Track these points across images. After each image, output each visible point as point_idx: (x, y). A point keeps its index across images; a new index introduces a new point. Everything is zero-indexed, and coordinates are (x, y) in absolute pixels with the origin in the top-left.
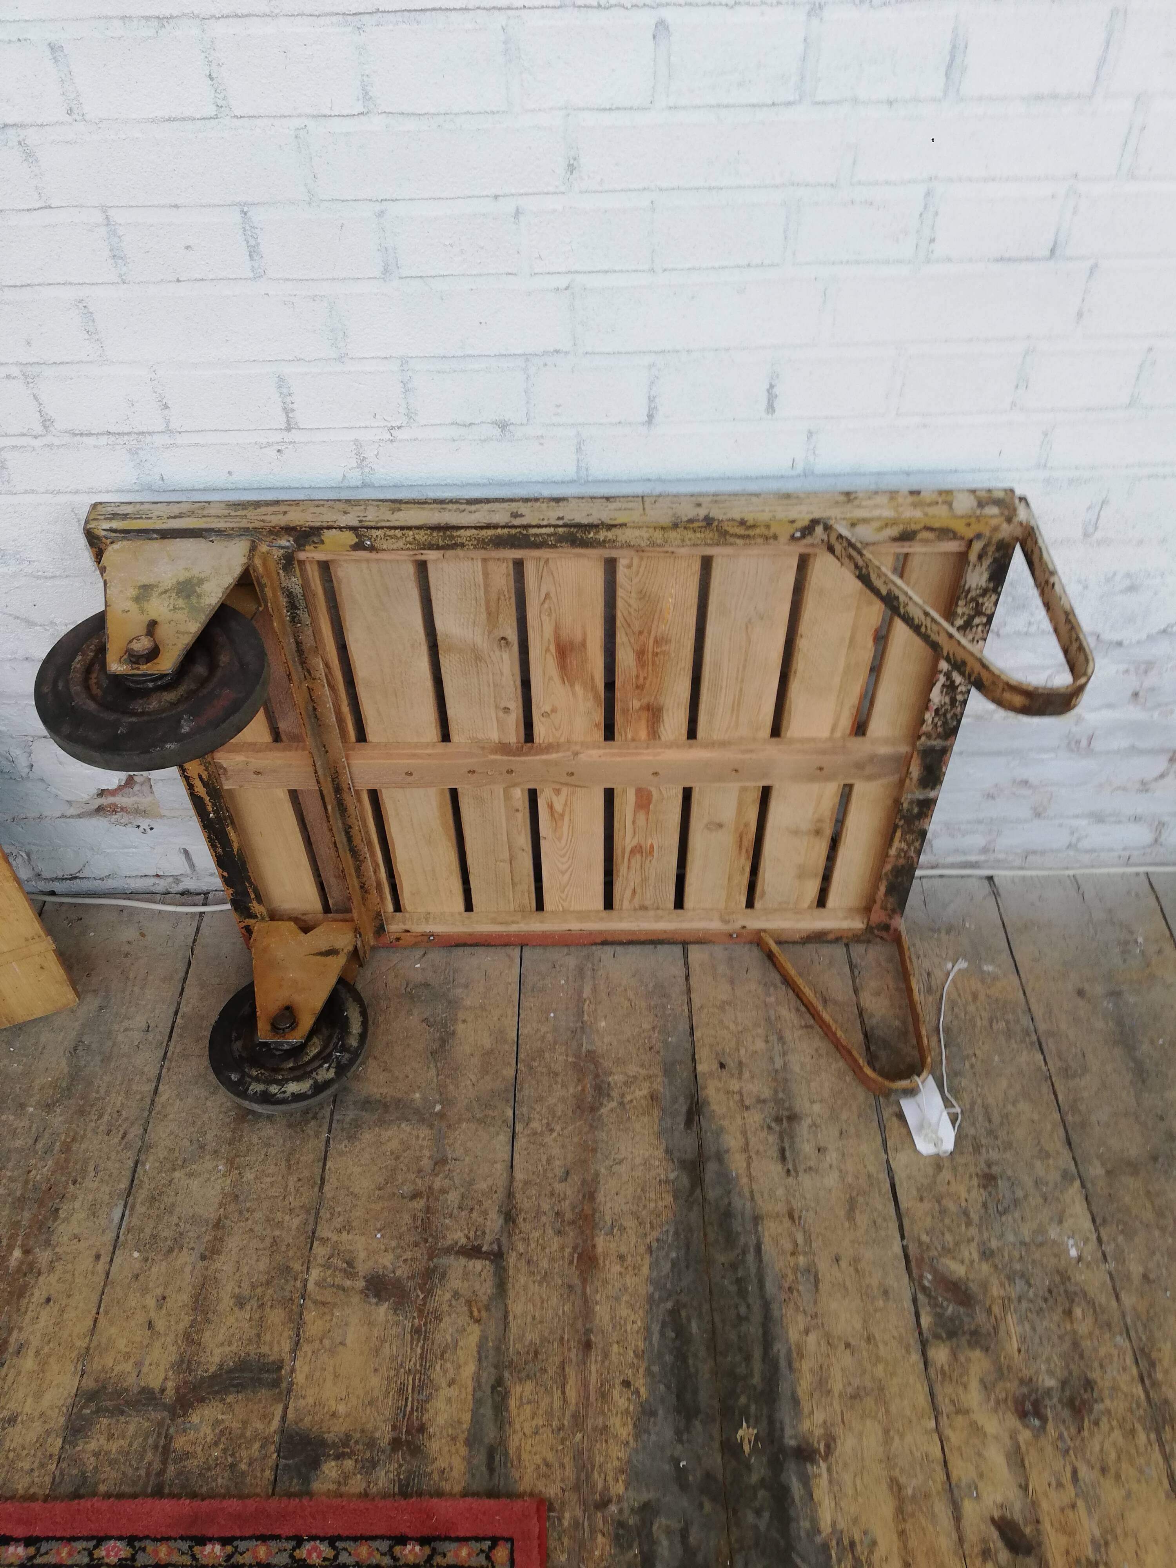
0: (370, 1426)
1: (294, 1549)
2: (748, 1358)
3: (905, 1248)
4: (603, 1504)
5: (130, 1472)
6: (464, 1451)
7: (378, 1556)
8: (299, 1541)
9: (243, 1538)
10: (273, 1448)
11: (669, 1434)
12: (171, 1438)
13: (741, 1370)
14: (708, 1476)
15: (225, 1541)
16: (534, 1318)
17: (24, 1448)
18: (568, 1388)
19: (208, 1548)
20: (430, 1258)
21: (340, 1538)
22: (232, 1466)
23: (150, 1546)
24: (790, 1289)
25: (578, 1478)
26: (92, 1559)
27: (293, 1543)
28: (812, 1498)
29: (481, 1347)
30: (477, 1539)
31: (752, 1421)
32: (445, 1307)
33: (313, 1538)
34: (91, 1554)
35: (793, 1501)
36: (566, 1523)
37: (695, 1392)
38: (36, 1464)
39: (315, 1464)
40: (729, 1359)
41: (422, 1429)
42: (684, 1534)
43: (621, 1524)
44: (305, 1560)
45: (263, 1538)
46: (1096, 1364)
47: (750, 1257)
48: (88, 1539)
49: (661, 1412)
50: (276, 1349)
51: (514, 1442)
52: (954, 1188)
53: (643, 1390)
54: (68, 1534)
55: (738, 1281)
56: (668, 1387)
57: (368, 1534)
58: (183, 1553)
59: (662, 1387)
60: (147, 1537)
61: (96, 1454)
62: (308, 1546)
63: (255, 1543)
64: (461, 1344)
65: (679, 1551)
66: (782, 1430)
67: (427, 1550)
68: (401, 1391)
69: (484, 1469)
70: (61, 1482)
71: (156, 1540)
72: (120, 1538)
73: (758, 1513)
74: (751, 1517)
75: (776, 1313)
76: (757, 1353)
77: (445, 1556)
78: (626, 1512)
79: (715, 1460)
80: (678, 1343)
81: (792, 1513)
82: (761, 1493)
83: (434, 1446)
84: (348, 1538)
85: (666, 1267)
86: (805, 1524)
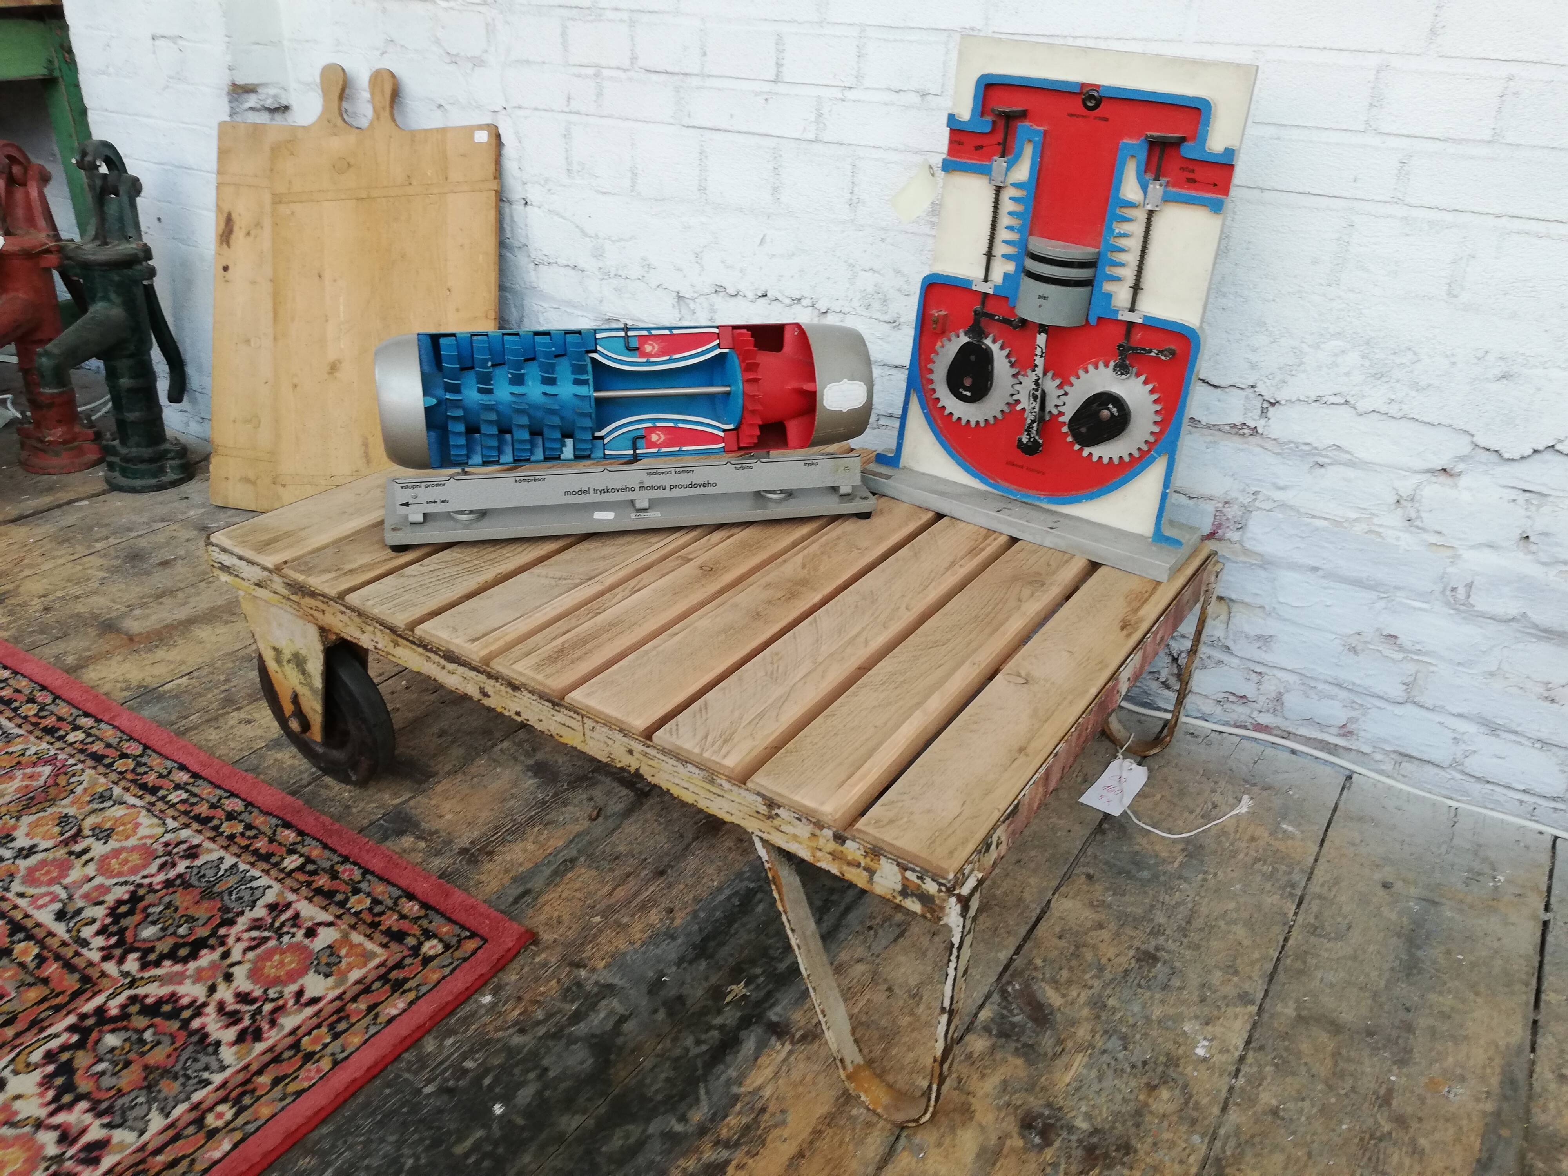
0: (457, 834)
1: (338, 863)
3: (1011, 960)
4: (579, 965)
6: (507, 881)
8: (345, 860)
9: (313, 838)
10: (382, 812)
11: (673, 956)
13: (776, 953)
14: (680, 998)
15: (301, 834)
16: (636, 839)
18: (621, 888)
19: (287, 833)
20: (593, 772)
21: (373, 873)
22: (348, 807)
23: (256, 812)
24: (870, 928)
25: (574, 941)
26: (217, 802)
27: (341, 859)
28: (756, 1059)
29: (578, 835)
30: (463, 927)
31: (752, 987)
32: (576, 801)
33: (355, 864)
34: (219, 799)
35: (738, 1052)
36: (537, 960)
38: (238, 748)
39: (401, 833)
40: (771, 941)
41: (491, 853)
42: (623, 1019)
43: (579, 985)
45: (325, 846)
46: (1150, 1140)
48: (226, 791)
49: (680, 941)
50: (440, 766)
52: (1103, 947)
54: (218, 783)
55: (827, 901)
56: (700, 930)
57: (392, 880)
58: (270, 827)
59: (696, 927)
60: (259, 808)
62: (348, 866)
63: (317, 845)
64: (567, 826)
65: (609, 1026)
66: (773, 1005)
67: (422, 913)
68: (497, 827)
69: (511, 898)
70: (243, 761)
71: (262, 811)
72: (243, 800)
73: (698, 1042)
74: (689, 1042)
75: (842, 936)
77: (431, 922)
78: (591, 981)
79: (696, 993)
80: (736, 910)
81: (728, 1059)
82: (715, 1033)
83: (488, 866)
84: (377, 876)
86: (732, 1073)
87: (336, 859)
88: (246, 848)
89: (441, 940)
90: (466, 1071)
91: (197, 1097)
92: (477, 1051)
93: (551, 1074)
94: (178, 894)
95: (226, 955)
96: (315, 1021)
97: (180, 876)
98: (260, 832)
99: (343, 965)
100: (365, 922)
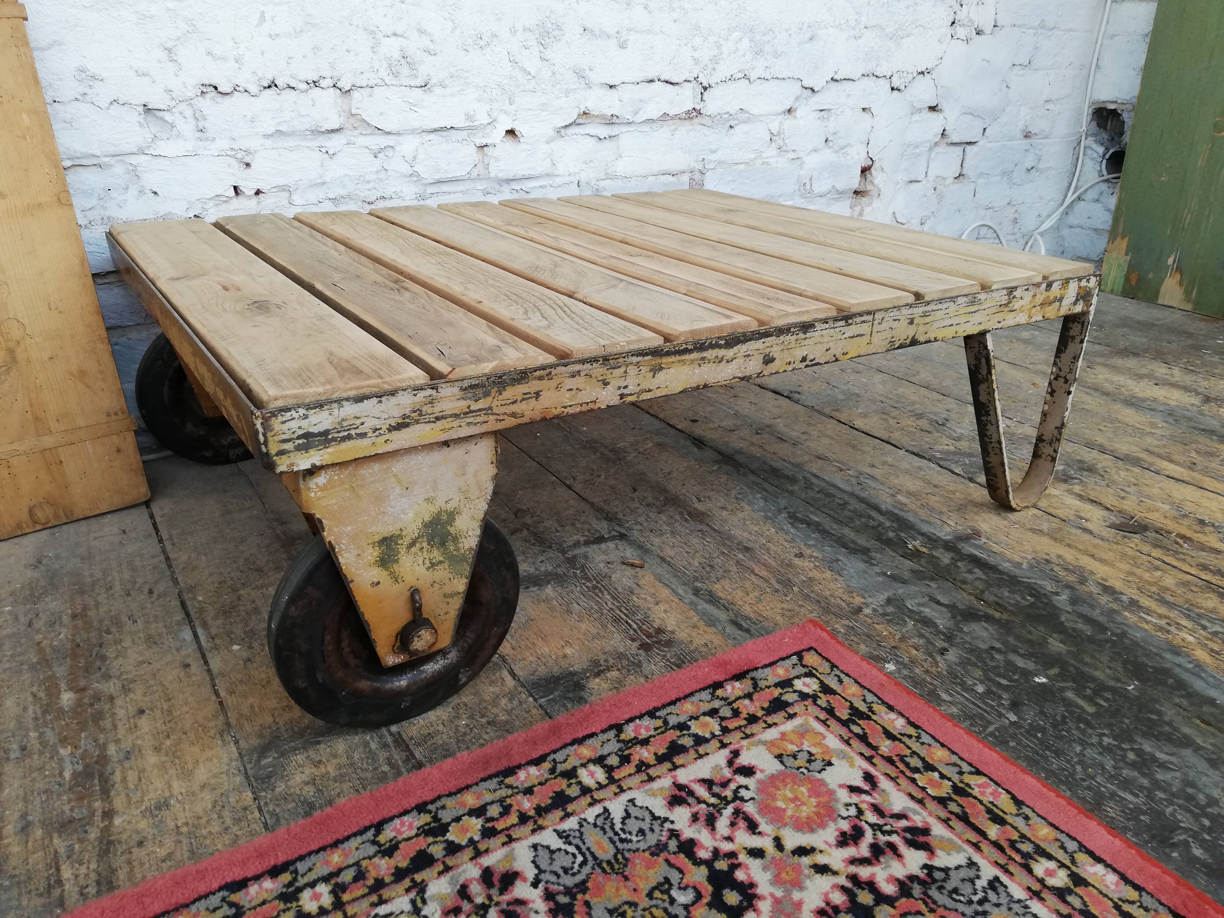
0: (608, 649)
1: (617, 736)
2: (870, 517)
3: (907, 451)
4: (857, 611)
5: (369, 775)
6: (710, 630)
7: (707, 704)
8: (619, 728)
9: (555, 752)
10: (524, 696)
11: (861, 565)
12: (399, 733)
13: (872, 523)
14: (913, 572)
15: (537, 762)
17: (199, 818)
18: (757, 572)
19: (522, 775)
20: (564, 554)
21: (656, 710)
23: (449, 802)
25: (821, 607)
26: (380, 845)
27: (613, 732)
28: (994, 553)
29: (660, 580)
30: (783, 659)
31: (910, 540)
32: (606, 570)
33: (631, 720)
34: (374, 842)
35: (985, 559)
37: (853, 542)
38: (229, 822)
39: (579, 687)
40: (858, 523)
41: (659, 631)
42: (935, 601)
43: (884, 615)
44: (635, 738)
45: (579, 741)
47: (814, 481)
48: (361, 832)
49: (841, 558)
51: (747, 610)
53: (815, 554)
54: (330, 840)
55: (819, 492)
56: (832, 547)
57: (681, 695)
58: (495, 791)
59: (827, 548)
60: (439, 797)
61: (312, 782)
62: (630, 727)
63: (572, 748)
64: (641, 583)
65: (942, 609)
66: (935, 535)
67: (748, 682)
68: (616, 620)
69: (740, 632)
70: (278, 820)
72: (406, 812)
73: (970, 572)
74: (969, 577)
75: (864, 495)
76: (874, 514)
77: (766, 679)
78: (880, 608)
79: (908, 564)
80: (812, 528)
81: (992, 563)
82: (960, 564)
83: (681, 636)
84: (664, 706)
85: (762, 503)
86: (1007, 564)
87: (612, 734)
88: (524, 818)
89: (798, 677)
90: (989, 692)
91: (1018, 893)
92: (964, 682)
93: (998, 645)
94: (593, 901)
95: (757, 853)
96: (902, 781)
97: (549, 896)
98: (501, 801)
99: (813, 750)
100: (745, 726)
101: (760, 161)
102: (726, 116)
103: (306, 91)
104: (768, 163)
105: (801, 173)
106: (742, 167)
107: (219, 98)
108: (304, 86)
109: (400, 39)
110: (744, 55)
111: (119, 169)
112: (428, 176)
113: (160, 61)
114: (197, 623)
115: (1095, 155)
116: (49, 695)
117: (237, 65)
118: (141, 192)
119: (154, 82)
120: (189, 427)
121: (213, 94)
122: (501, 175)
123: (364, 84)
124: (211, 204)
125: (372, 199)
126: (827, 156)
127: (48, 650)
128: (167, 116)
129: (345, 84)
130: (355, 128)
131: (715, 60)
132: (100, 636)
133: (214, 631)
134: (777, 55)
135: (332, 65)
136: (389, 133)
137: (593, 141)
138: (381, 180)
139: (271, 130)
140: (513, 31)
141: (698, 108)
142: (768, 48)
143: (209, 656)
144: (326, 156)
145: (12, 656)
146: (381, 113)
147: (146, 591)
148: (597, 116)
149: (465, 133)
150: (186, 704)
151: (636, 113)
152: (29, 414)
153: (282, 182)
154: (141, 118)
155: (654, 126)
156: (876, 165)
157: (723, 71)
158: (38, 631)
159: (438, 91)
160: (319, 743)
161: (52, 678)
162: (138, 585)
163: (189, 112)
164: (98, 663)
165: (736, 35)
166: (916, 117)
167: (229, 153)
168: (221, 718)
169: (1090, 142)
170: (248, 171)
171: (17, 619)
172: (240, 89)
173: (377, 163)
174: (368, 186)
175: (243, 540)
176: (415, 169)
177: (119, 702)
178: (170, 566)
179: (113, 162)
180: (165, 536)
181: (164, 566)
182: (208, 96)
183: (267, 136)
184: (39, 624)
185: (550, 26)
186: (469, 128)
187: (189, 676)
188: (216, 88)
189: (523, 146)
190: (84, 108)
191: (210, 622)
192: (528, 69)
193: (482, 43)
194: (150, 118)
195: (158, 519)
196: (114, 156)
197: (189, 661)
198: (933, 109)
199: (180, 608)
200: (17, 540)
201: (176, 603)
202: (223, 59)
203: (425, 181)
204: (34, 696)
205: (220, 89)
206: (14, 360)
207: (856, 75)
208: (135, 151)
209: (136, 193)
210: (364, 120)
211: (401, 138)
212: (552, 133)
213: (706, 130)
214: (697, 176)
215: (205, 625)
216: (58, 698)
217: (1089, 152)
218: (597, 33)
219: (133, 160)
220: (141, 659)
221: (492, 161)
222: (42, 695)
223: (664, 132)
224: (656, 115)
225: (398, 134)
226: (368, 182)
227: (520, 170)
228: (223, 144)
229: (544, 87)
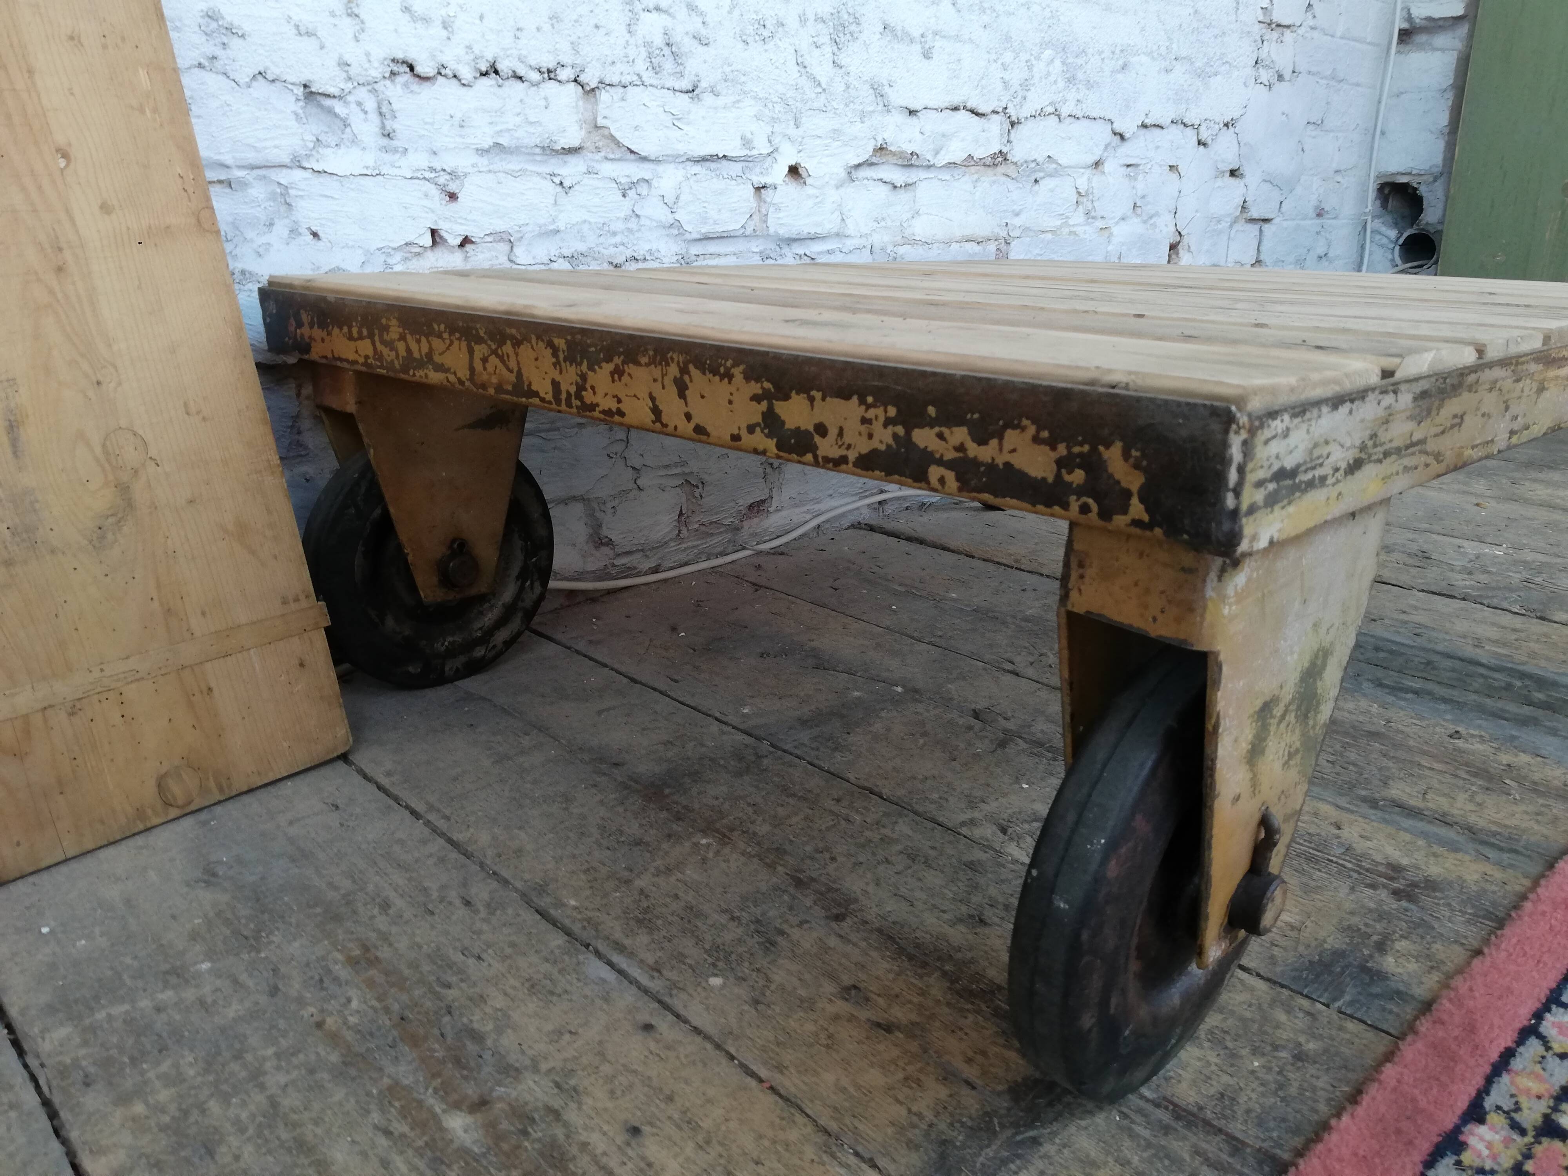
1: (1548, 1047)
2: (1482, 675)
8: (1535, 1034)
9: (1484, 1093)
10: (1302, 1003)
11: (1553, 740)
12: (1168, 1101)
13: (1496, 683)
15: (1475, 1116)
37: (1503, 710)
40: (1476, 685)
41: (1395, 868)
45: (1502, 1067)
51: (1479, 821)
53: (1474, 732)
63: (1505, 1081)
76: (1482, 671)
87: (1536, 1046)
101: (1067, 230)
102: (1033, 165)
103: (536, 85)
104: (1075, 233)
105: (1110, 248)
106: (1049, 236)
107: (415, 86)
108: (535, 76)
109: (664, 16)
110: (1055, 82)
111: (258, 191)
112: (694, 229)
113: (333, 14)
114: (602, 947)
115: (1385, 241)
116: (420, 1125)
117: (445, 33)
118: (294, 232)
119: (322, 47)
120: (390, 622)
121: (407, 77)
122: (783, 232)
123: (615, 80)
124: (398, 257)
125: (620, 260)
126: (1133, 227)
127: (349, 1036)
128: (339, 108)
129: (590, 78)
130: (598, 149)
131: (1026, 85)
132: (438, 997)
133: (650, 959)
134: (1090, 85)
135: (575, 47)
136: (645, 159)
137: (885, 189)
138: (630, 230)
139: (487, 143)
140: (803, 20)
141: (1005, 150)
142: (1080, 75)
143: (677, 1003)
144: (559, 189)
145: (278, 1056)
146: (636, 128)
147: (458, 902)
148: (894, 154)
149: (740, 165)
150: (709, 1101)
151: (937, 153)
152: (156, 604)
153: (500, 225)
154: (298, 107)
155: (956, 172)
156: (1185, 241)
157: (1036, 101)
158: (301, 1001)
159: (708, 99)
160: (1035, 1142)
161: (395, 1090)
162: (435, 895)
163: (370, 104)
164: (471, 1047)
165: (1048, 53)
166: (1219, 183)
167: (428, 175)
168: (799, 1118)
169: (1377, 224)
170: (453, 206)
171: (236, 982)
172: (448, 72)
173: (627, 204)
174: (614, 240)
175: (568, 799)
176: (677, 216)
177: (572, 1115)
178: (468, 855)
179: (250, 178)
180: (420, 808)
181: (454, 855)
182: (400, 80)
183: (482, 152)
184: (295, 987)
185: (846, 16)
186: (746, 159)
187: (669, 1048)
188: (411, 68)
189: (809, 190)
190: (212, 81)
191: (627, 942)
192: (818, 78)
193: (766, 33)
194: (313, 110)
195: (384, 781)
196: (253, 167)
197: (644, 1017)
198: (1233, 173)
199: (544, 925)
200: (139, 840)
201: (529, 917)
202: (426, 20)
203: (688, 236)
204: (388, 1133)
205: (419, 69)
206: (130, 505)
207: (1165, 121)
208: (287, 160)
209: (286, 233)
210: (612, 138)
211: (660, 168)
212: (843, 174)
213: (1011, 185)
214: (1003, 246)
215: (620, 948)
216: (441, 1129)
217: (1378, 237)
218: (899, 34)
219: (283, 177)
220: (549, 1027)
221: (772, 209)
222: (401, 1127)
223: (964, 183)
224: (959, 156)
225: (657, 161)
226: (614, 234)
227: (805, 227)
228: (419, 160)
229: (834, 104)
